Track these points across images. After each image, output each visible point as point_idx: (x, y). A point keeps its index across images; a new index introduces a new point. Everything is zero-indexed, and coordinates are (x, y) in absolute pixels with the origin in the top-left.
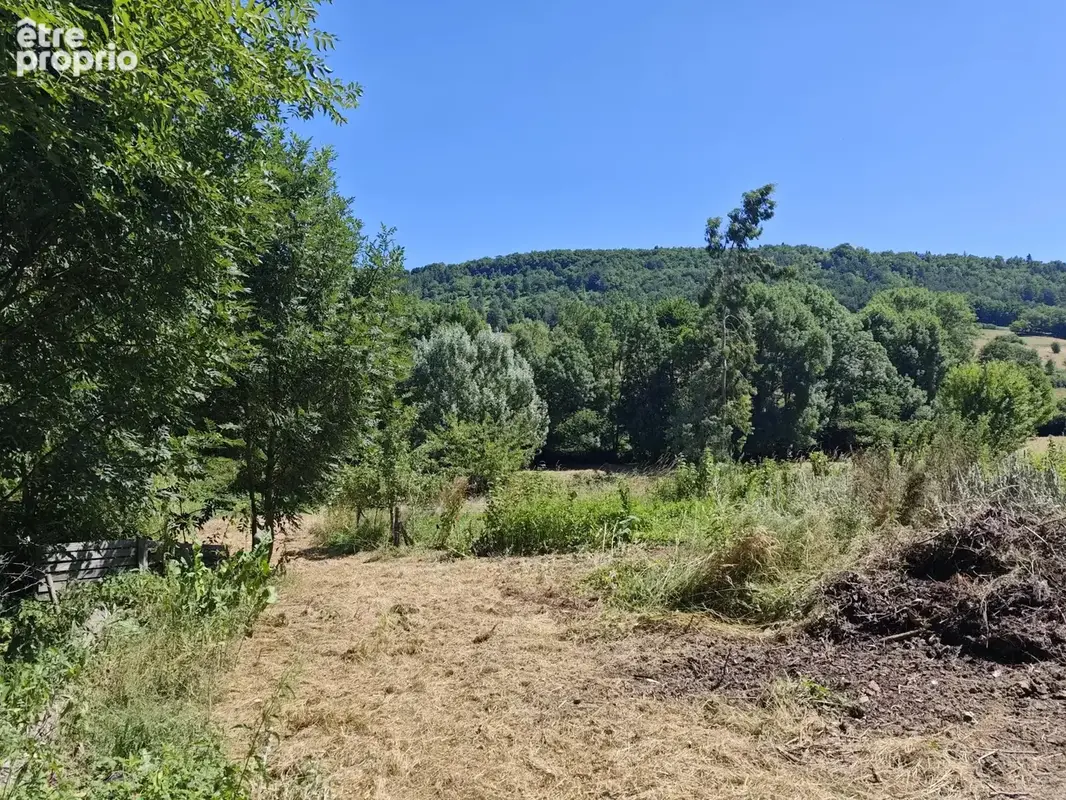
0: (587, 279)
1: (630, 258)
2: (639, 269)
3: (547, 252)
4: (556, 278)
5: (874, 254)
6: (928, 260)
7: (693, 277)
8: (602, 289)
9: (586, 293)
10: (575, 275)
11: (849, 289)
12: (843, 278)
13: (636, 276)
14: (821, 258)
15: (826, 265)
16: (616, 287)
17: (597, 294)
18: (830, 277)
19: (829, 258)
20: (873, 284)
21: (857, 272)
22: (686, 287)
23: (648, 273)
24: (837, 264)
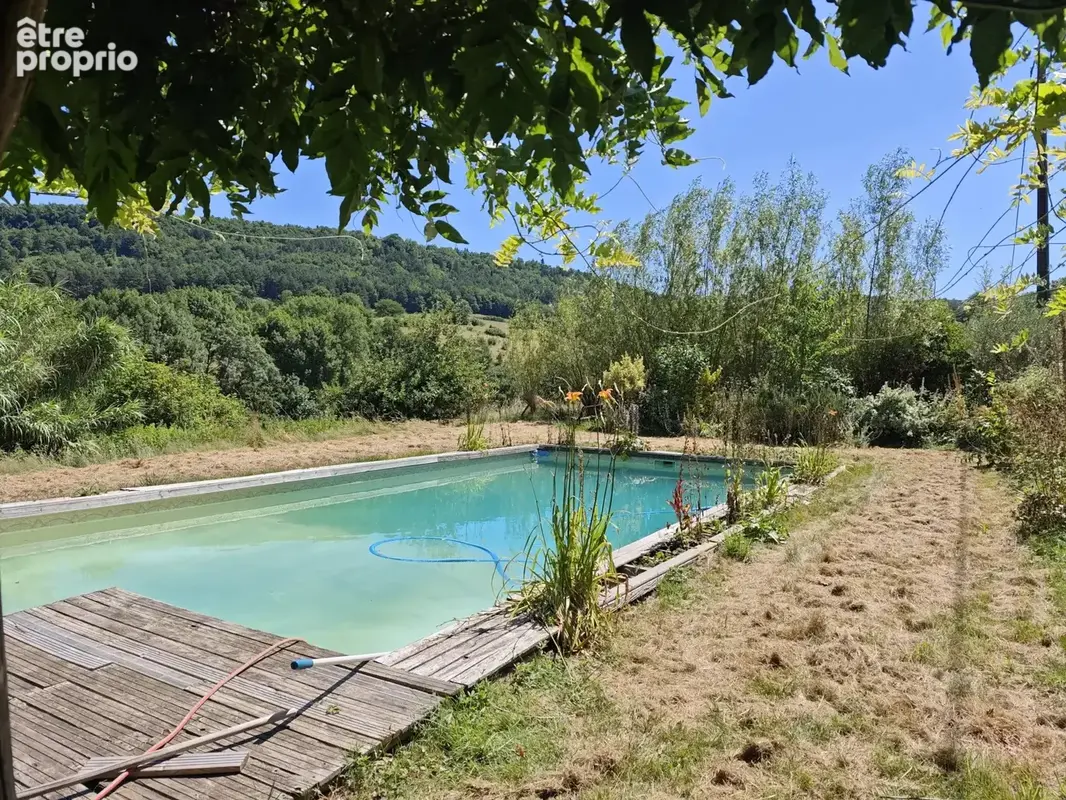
0: (119, 242)
1: (175, 224)
2: (184, 237)
3: (70, 206)
4: (80, 237)
5: (420, 247)
6: (465, 257)
7: (243, 251)
8: (138, 256)
9: (116, 258)
10: (104, 237)
11: (390, 277)
12: (388, 266)
13: (178, 245)
14: (373, 245)
15: (376, 253)
16: (155, 254)
17: (131, 260)
18: (377, 264)
19: (380, 246)
20: (413, 274)
21: (403, 262)
22: (234, 261)
23: (193, 242)
24: (386, 252)
